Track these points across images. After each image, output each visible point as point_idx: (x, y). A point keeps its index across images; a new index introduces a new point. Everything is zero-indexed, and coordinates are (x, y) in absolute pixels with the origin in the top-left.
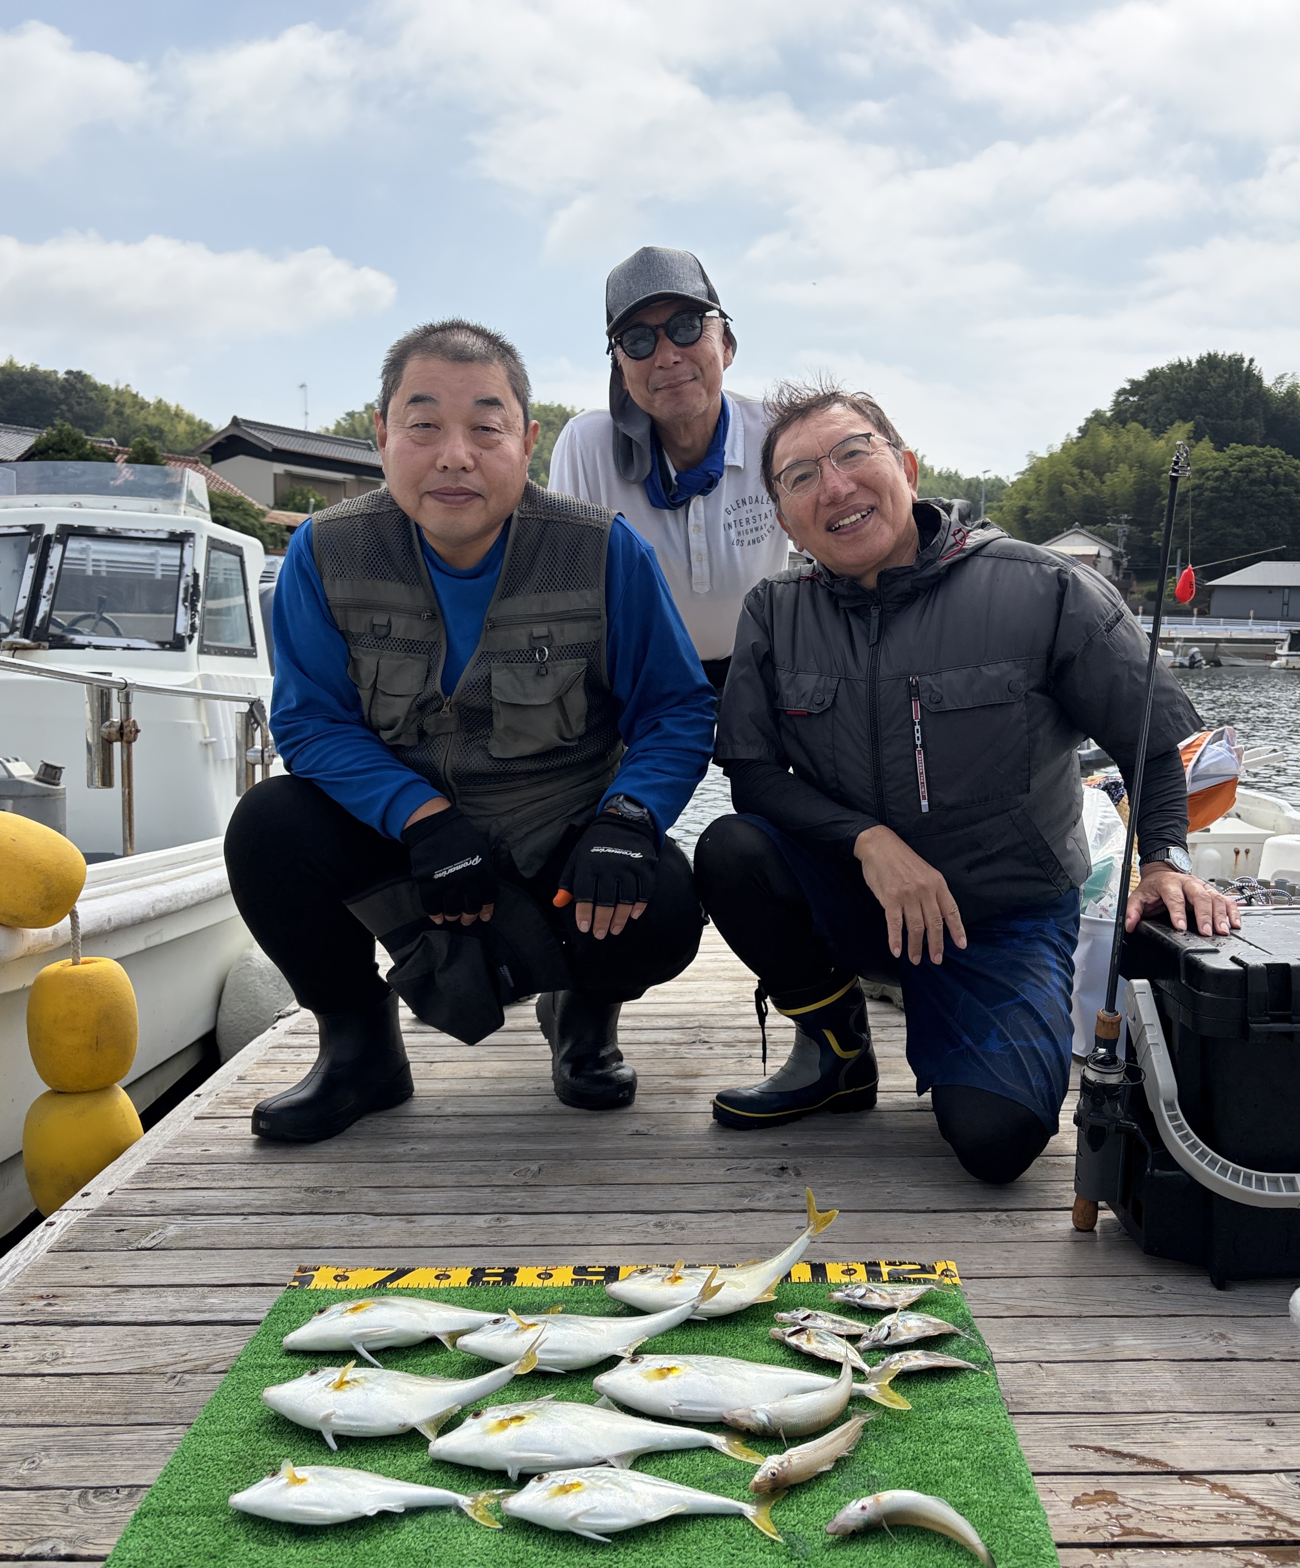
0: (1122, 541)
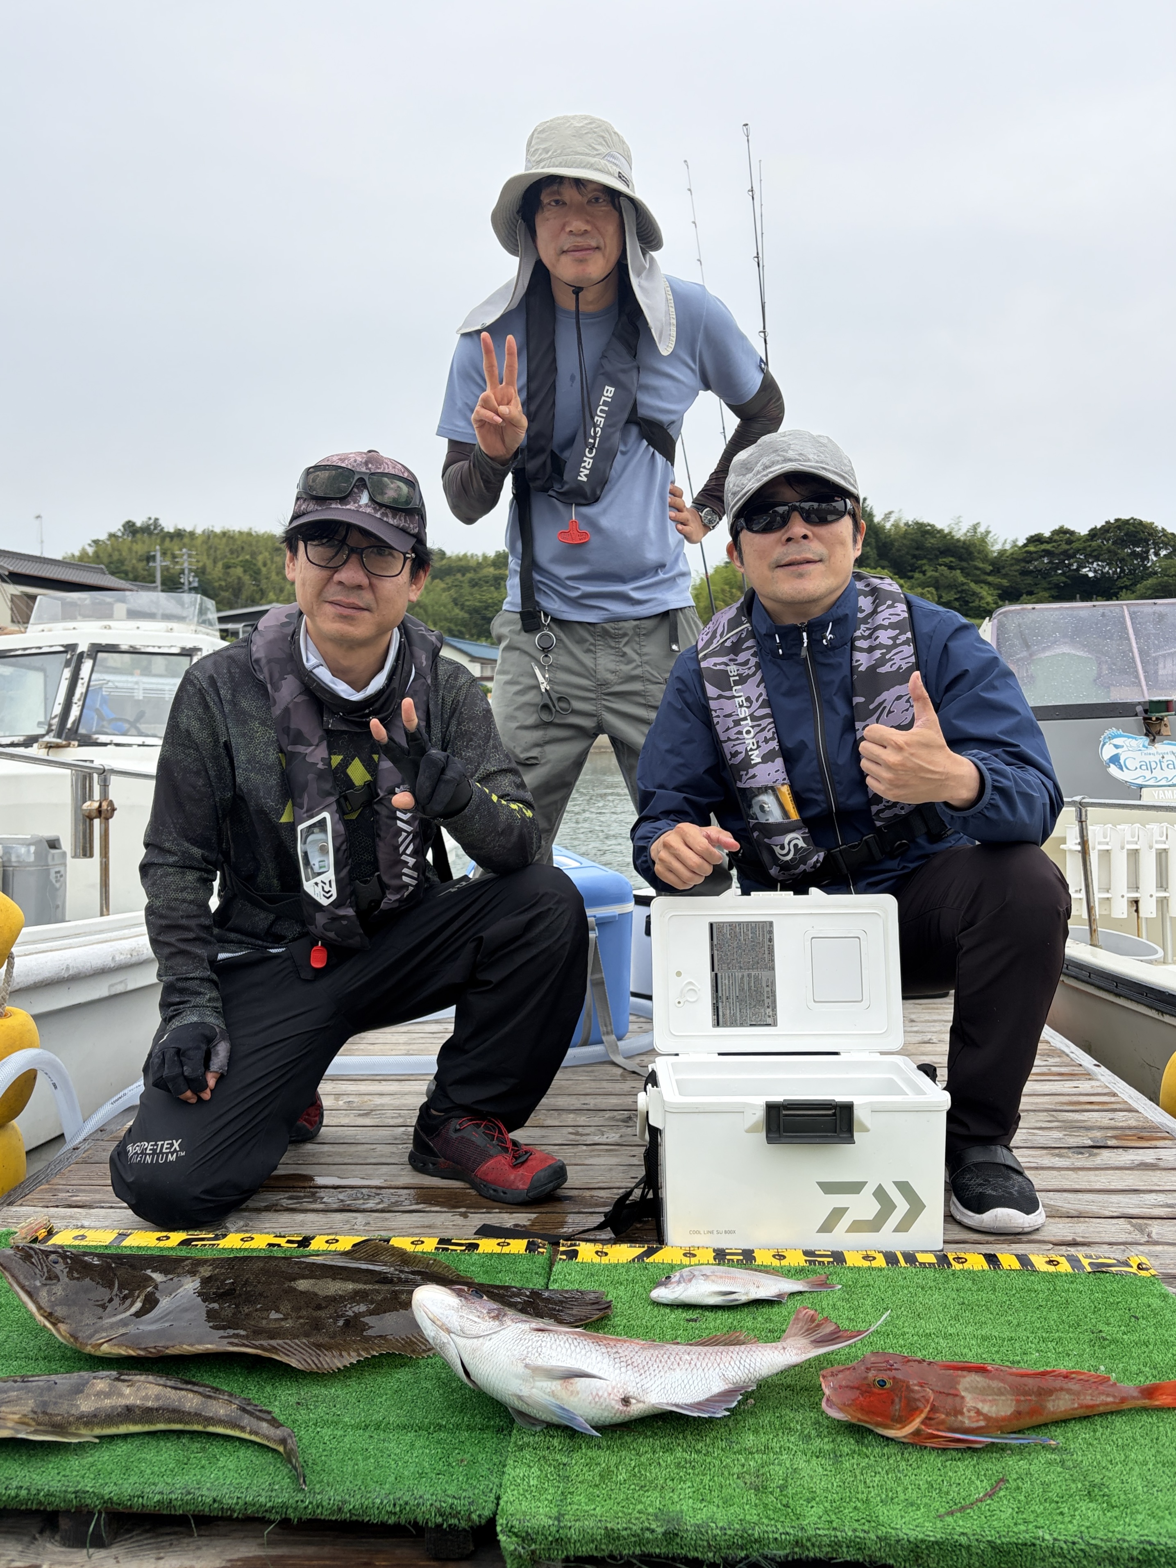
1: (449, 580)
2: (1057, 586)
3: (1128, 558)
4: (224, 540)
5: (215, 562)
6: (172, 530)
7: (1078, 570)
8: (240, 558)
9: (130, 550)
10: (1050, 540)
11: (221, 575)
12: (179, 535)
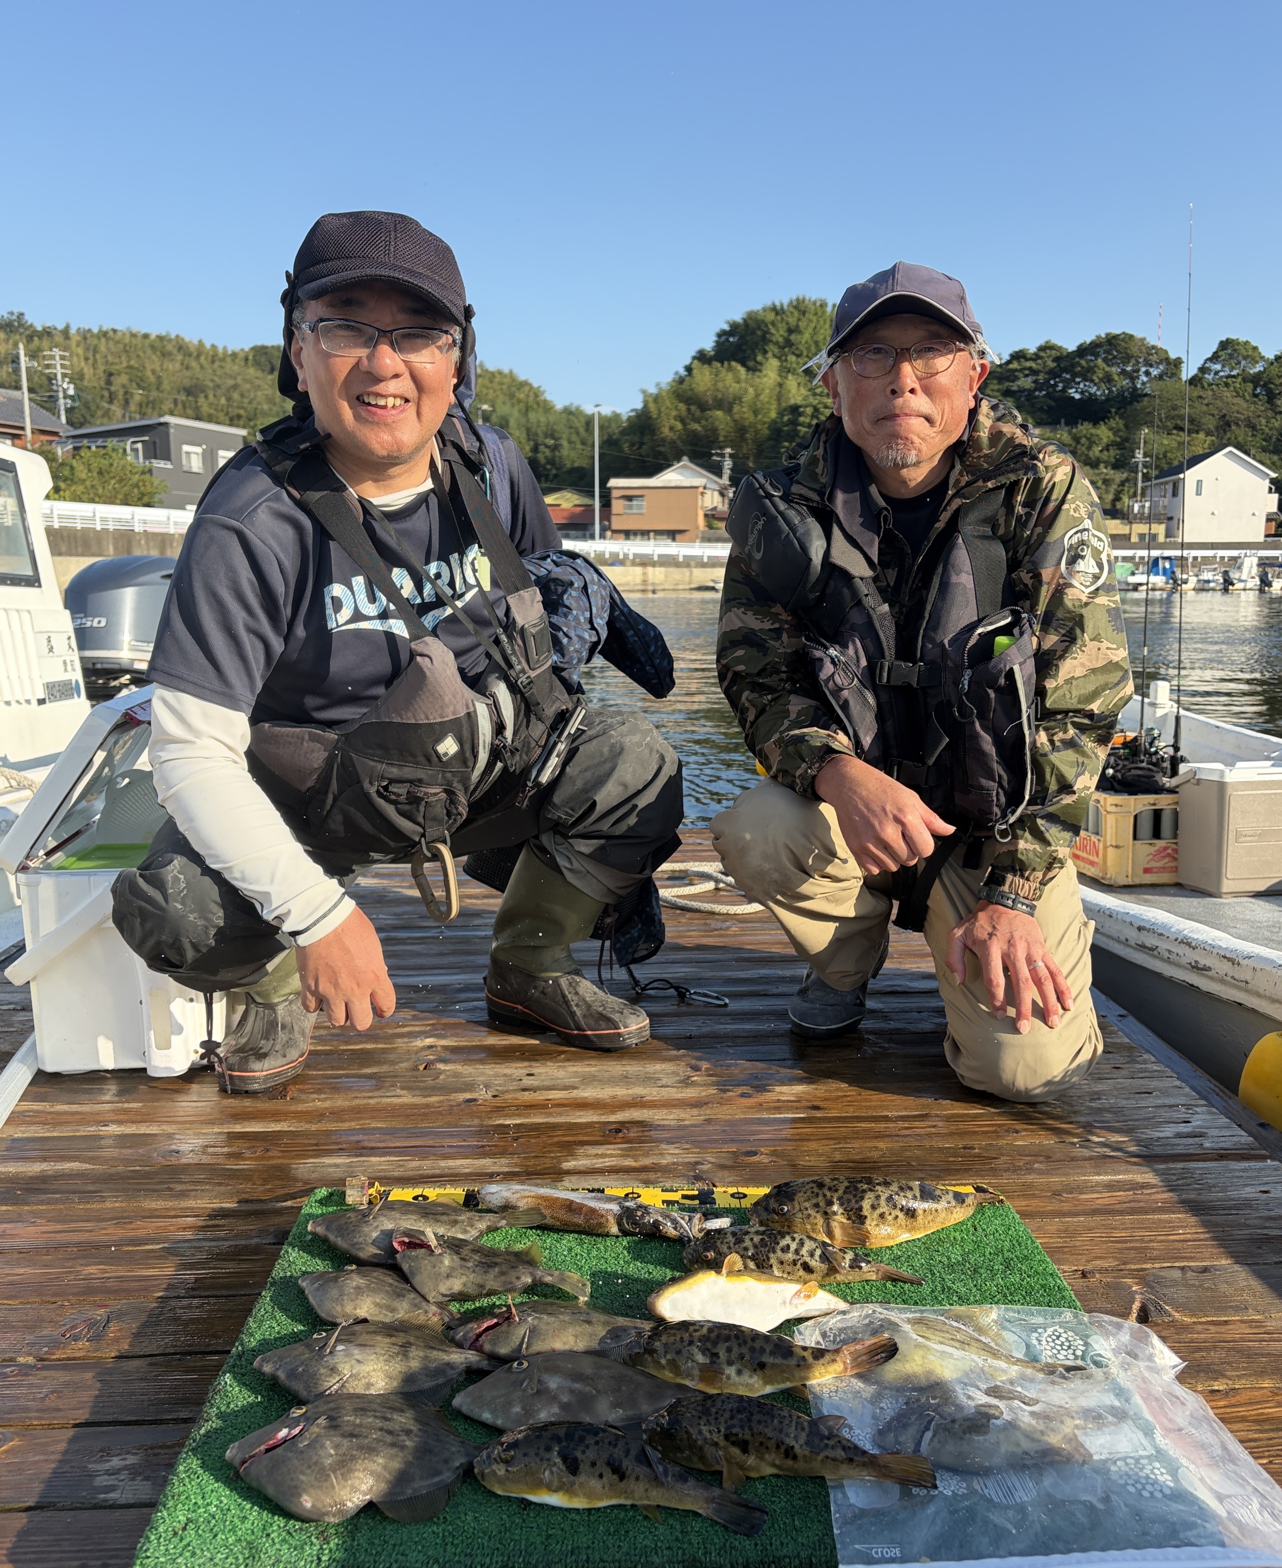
0: (727, 473)
2: (1041, 409)
3: (1116, 378)
4: (104, 341)
5: (94, 366)
6: (39, 328)
7: (1064, 390)
10: (1036, 357)
11: (102, 383)
12: (47, 333)
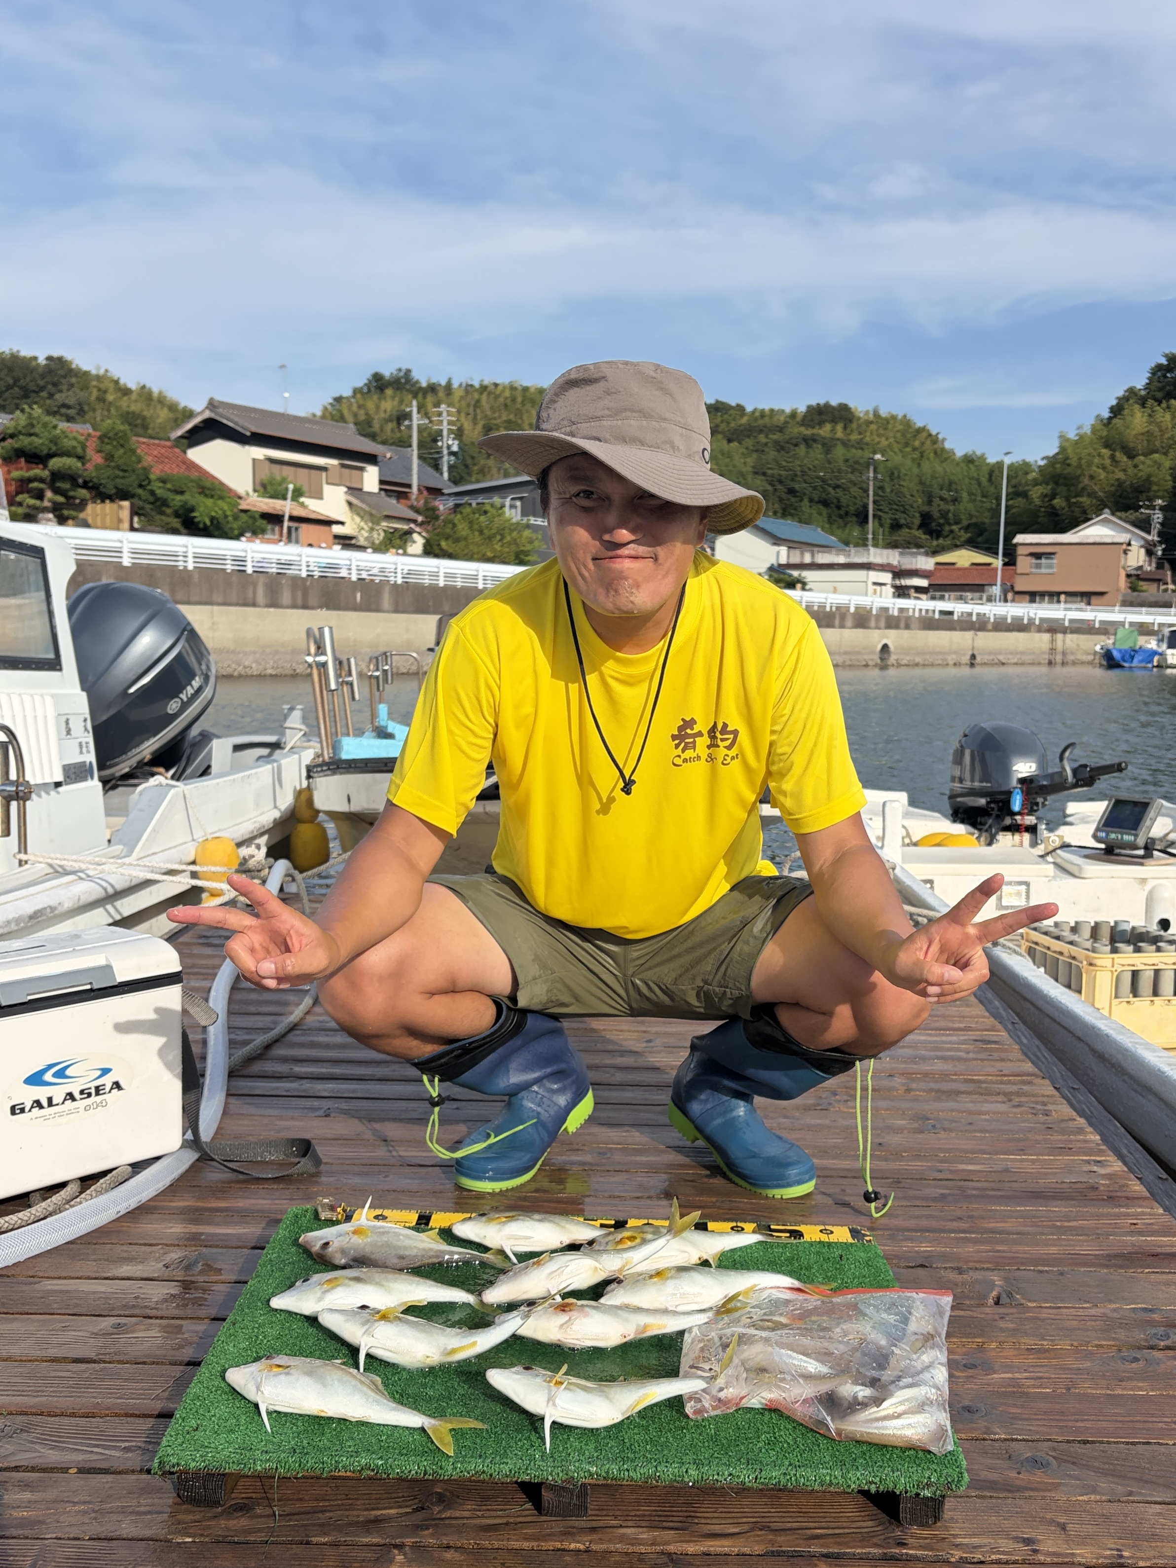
0: (1156, 527)
1: (749, 442)
4: (485, 396)
5: (475, 421)
6: (424, 384)
8: (504, 418)
9: (378, 407)
12: (432, 388)
